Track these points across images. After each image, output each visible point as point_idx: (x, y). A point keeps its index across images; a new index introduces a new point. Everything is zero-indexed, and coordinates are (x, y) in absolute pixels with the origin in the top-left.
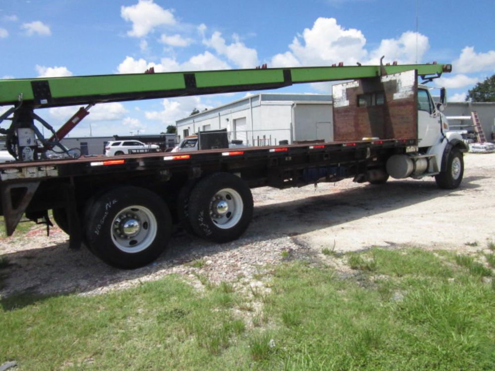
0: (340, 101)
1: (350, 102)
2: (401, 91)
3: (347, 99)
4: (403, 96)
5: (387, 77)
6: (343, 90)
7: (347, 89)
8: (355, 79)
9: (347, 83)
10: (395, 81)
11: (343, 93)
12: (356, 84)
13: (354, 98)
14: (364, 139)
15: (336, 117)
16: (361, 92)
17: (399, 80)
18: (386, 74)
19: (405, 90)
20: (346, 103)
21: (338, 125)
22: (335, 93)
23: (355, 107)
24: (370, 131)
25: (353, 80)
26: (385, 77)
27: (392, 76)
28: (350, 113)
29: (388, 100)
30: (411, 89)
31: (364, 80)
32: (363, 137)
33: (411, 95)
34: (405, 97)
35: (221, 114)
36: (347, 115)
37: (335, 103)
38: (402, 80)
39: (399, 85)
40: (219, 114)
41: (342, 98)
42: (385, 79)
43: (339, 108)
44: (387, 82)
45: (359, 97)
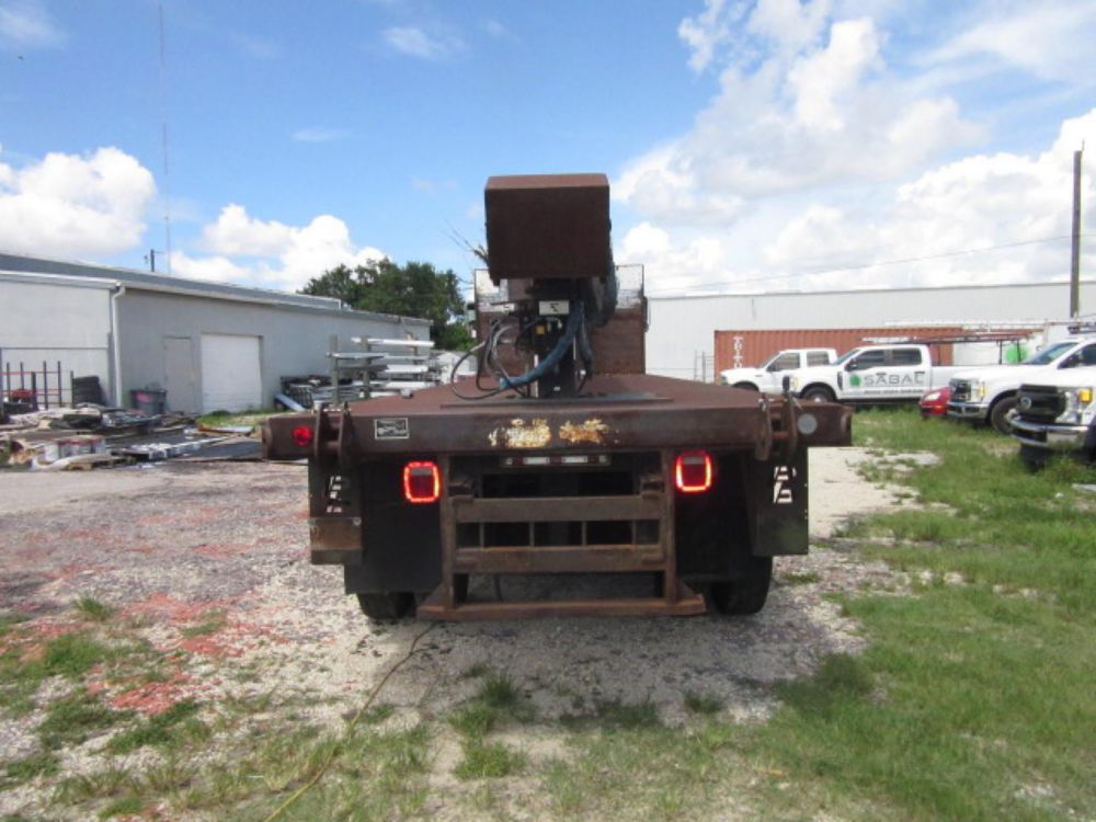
30: (635, 295)
33: (636, 305)
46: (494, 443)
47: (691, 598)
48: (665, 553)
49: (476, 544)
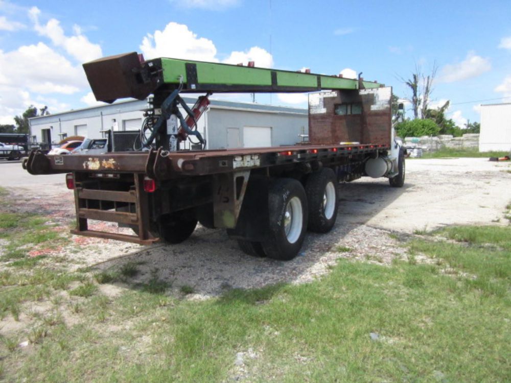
0: (317, 108)
1: (327, 109)
2: (378, 103)
3: (324, 107)
4: (379, 108)
5: (365, 90)
6: (320, 99)
7: (324, 98)
8: (333, 90)
9: (325, 93)
10: (373, 95)
11: (320, 102)
12: (334, 94)
13: (332, 106)
14: (342, 143)
15: (312, 123)
16: (339, 101)
17: (377, 94)
18: (364, 88)
19: (382, 103)
20: (323, 111)
21: (314, 130)
22: (312, 101)
23: (333, 115)
24: (347, 136)
25: (330, 91)
26: (364, 90)
27: (370, 90)
28: (328, 120)
29: (366, 110)
30: (387, 103)
31: (342, 91)
32: (340, 142)
33: (387, 108)
34: (381, 108)
35: (103, 114)
36: (323, 122)
37: (311, 110)
38: (379, 95)
39: (377, 98)
40: (101, 113)
41: (319, 106)
42: (362, 92)
43: (316, 114)
44: (365, 95)
45: (336, 106)
46: (85, 167)
47: (151, 239)
48: (138, 218)
49: (85, 207)
